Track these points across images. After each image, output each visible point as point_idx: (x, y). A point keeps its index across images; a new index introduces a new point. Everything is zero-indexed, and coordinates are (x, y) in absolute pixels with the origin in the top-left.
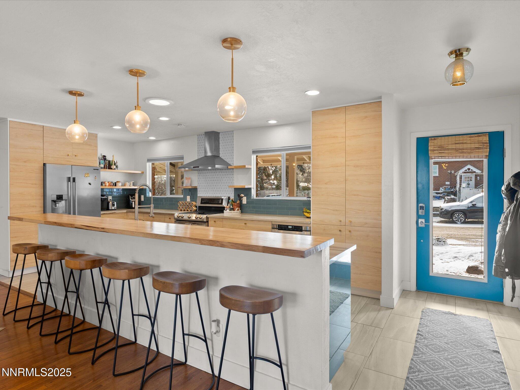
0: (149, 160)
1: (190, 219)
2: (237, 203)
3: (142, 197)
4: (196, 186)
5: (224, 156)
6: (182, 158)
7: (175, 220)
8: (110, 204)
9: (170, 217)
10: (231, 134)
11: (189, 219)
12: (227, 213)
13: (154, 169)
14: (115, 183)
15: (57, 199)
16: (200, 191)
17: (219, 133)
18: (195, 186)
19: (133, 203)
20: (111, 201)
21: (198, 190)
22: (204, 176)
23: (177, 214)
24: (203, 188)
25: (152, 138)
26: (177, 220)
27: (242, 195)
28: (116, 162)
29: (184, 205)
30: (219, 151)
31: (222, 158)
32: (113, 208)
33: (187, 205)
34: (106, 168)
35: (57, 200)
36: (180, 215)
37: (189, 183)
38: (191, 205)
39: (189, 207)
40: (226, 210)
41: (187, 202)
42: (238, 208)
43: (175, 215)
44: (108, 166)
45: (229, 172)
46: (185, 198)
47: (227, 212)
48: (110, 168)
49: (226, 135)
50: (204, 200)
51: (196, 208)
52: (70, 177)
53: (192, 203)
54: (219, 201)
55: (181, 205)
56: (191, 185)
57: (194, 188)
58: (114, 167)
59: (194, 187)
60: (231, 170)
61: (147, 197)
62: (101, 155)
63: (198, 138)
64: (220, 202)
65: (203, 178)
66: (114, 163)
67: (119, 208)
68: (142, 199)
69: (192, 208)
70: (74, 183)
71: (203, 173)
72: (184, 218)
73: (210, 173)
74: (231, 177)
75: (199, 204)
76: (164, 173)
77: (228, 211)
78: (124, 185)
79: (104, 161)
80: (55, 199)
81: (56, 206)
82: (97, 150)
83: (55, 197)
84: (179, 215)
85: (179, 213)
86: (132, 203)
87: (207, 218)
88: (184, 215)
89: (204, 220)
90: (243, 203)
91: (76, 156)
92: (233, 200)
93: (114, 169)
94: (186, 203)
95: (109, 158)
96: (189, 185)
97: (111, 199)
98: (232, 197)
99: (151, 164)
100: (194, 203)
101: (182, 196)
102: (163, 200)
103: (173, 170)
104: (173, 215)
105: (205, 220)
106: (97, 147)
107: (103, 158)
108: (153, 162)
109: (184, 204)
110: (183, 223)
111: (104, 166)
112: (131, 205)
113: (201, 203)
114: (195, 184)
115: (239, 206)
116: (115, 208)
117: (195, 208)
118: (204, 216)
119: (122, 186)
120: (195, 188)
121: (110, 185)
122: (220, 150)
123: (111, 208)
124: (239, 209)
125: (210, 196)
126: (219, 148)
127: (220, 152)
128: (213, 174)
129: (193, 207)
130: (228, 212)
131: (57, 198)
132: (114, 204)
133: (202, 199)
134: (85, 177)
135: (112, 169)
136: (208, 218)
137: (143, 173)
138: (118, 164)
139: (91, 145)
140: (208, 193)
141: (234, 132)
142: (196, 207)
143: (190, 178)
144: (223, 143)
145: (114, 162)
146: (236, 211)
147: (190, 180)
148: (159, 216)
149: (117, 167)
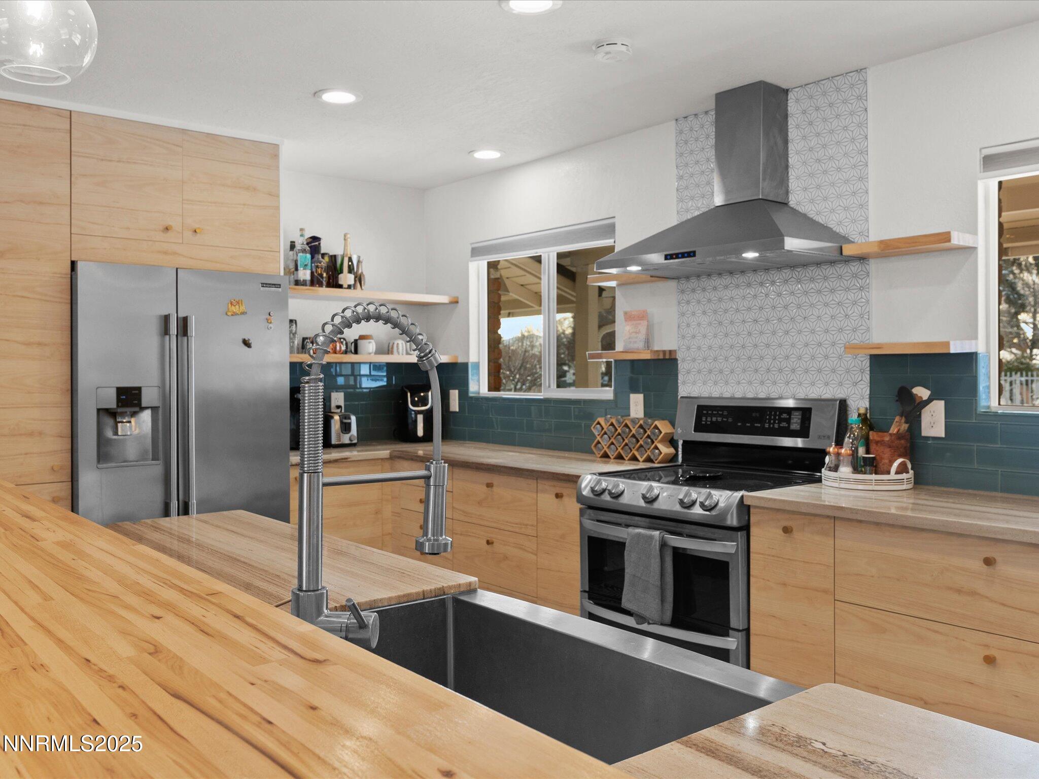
0: (476, 252)
1: (656, 505)
2: (891, 432)
3: (454, 394)
4: (670, 351)
5: (812, 201)
6: (609, 229)
7: (582, 506)
8: (333, 422)
9: (558, 490)
10: (852, 86)
11: (648, 506)
12: (843, 486)
13: (496, 286)
14: (356, 342)
15: (118, 406)
16: (688, 372)
17: (787, 90)
18: (667, 347)
19: (420, 418)
20: (339, 411)
21: (682, 366)
22: (709, 301)
23: (589, 477)
24: (705, 360)
25: (487, 155)
26: (591, 507)
27: (922, 393)
28: (359, 262)
29: (619, 434)
30: (783, 181)
31: (801, 209)
32: (346, 439)
33: (634, 436)
34: (321, 285)
35: (119, 410)
36: (604, 485)
37: (642, 336)
38: (649, 437)
39: (641, 442)
40: (835, 469)
41: (634, 421)
42: (900, 460)
43: (583, 485)
44: (325, 275)
45: (840, 277)
46: (620, 405)
47: (841, 479)
48: (334, 283)
49: (824, 94)
50: (712, 415)
51: (671, 450)
52: (167, 314)
53: (656, 427)
54: (788, 421)
55: (605, 433)
56: (648, 342)
57: (661, 357)
58: (346, 278)
59: (664, 352)
60: (855, 267)
61: (471, 395)
62: (299, 233)
63: (681, 132)
64: (795, 425)
65: (704, 313)
66: (349, 266)
67: (367, 438)
68: (455, 406)
69: (656, 448)
70: (186, 338)
71: (704, 290)
72: (625, 500)
73: (737, 286)
74: (855, 303)
75: (686, 430)
76: (537, 308)
77: (845, 470)
78: (389, 351)
79: (312, 258)
80: (112, 404)
81: (116, 433)
82: (277, 208)
83: (113, 393)
84: (599, 482)
85: (601, 474)
86: (416, 421)
87: (744, 508)
88: (622, 484)
89: (725, 519)
90: (924, 434)
91: (195, 231)
92: (866, 415)
93: (349, 287)
94: (626, 426)
95: (330, 246)
96: (640, 345)
97: (342, 404)
98: (859, 402)
99: (484, 265)
100: (664, 427)
101: (607, 394)
102: (532, 408)
103: (570, 294)
104: (574, 479)
105: (732, 520)
106: (275, 195)
107: (310, 247)
108: (493, 258)
109: (619, 430)
110: (619, 521)
111: (312, 273)
112: (410, 427)
113: (699, 428)
114: (665, 342)
115: (905, 448)
116: (350, 440)
117: (666, 450)
118: (725, 498)
119: (379, 351)
120: (667, 357)
121: (335, 348)
122: (792, 174)
123: (339, 438)
124: (909, 466)
125: (738, 395)
126: (787, 167)
127: (793, 184)
128: (752, 291)
129: (660, 446)
130: (848, 480)
131: (119, 400)
132: (350, 424)
133: (701, 408)
134: (229, 314)
135: (341, 286)
136: (749, 507)
137: (457, 302)
138: (366, 270)
139: (255, 189)
140: (727, 383)
141: (871, 75)
142: (672, 442)
143: (643, 316)
144: (804, 138)
145: (350, 259)
146: (893, 475)
147: (645, 323)
148: (512, 480)
149: (359, 279)
